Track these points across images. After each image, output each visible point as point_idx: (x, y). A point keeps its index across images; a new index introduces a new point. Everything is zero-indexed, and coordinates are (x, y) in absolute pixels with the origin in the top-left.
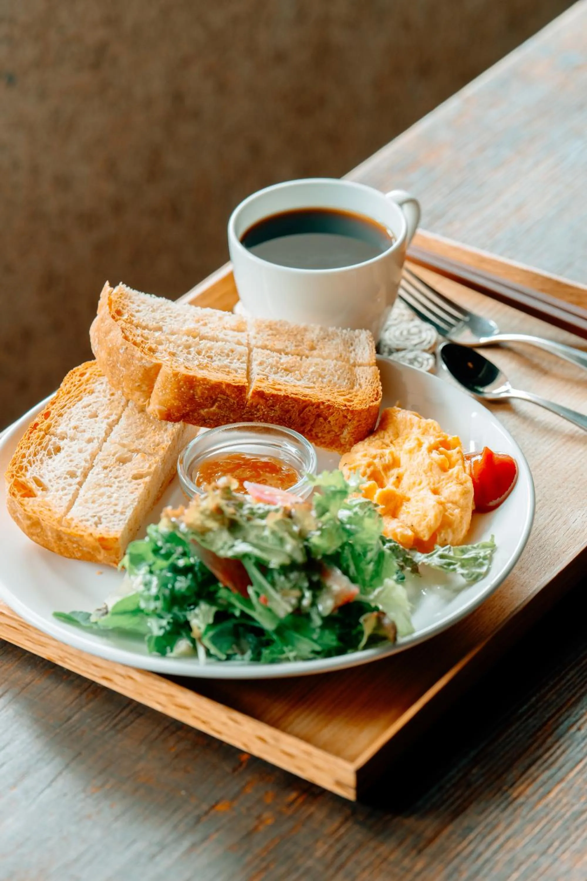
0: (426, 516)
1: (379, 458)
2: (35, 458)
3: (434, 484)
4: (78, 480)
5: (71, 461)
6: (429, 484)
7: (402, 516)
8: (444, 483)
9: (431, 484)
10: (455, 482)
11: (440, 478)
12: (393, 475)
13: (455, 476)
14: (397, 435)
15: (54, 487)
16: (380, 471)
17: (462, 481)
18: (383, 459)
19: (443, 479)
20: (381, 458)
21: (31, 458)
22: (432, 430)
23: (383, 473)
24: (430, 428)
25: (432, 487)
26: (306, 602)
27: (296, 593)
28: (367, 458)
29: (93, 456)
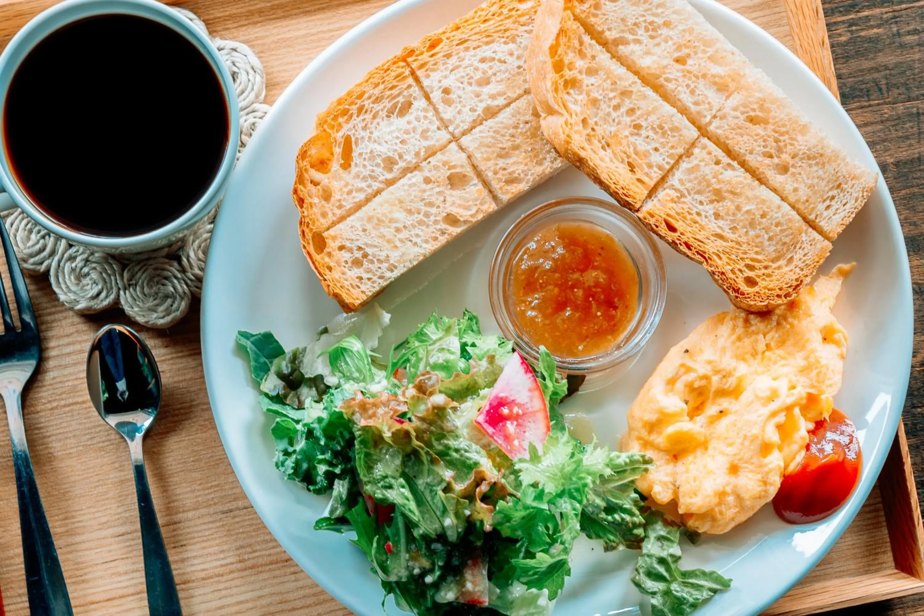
0: (696, 495)
1: (720, 376)
2: (371, 105)
3: (739, 460)
4: (389, 176)
5: (402, 142)
6: (735, 455)
7: (680, 467)
8: (751, 467)
9: (738, 457)
10: (759, 476)
11: (751, 458)
12: (720, 405)
13: (766, 469)
14: (782, 343)
15: (357, 169)
16: (709, 391)
17: (769, 481)
18: (724, 380)
19: (752, 463)
20: (724, 376)
21: (366, 103)
22: (815, 372)
23: (711, 395)
24: (816, 368)
25: (736, 462)
26: (429, 579)
27: (426, 564)
28: (709, 368)
29: (431, 153)
